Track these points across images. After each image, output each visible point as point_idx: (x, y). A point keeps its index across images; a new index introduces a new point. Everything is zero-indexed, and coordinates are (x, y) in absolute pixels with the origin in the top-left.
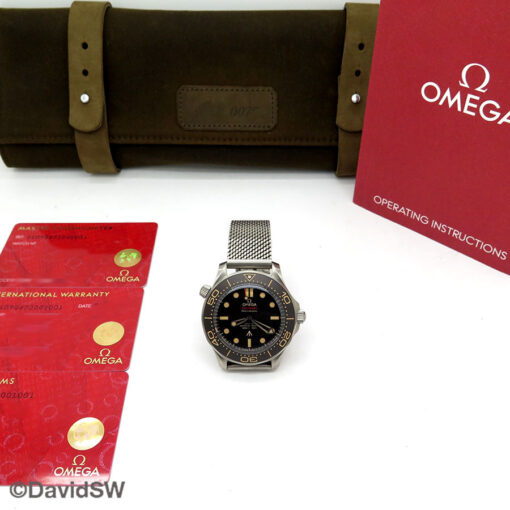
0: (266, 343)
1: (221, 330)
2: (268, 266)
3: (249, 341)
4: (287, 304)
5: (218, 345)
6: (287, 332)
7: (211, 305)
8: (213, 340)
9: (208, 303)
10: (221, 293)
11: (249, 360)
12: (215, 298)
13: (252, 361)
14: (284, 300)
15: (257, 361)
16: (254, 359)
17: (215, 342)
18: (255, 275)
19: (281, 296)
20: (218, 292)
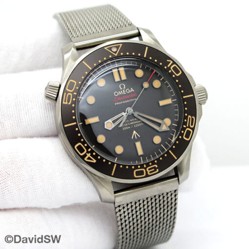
3: (138, 145)
4: (178, 75)
5: (95, 161)
6: (189, 116)
7: (69, 103)
8: (85, 155)
9: (64, 103)
10: (80, 83)
11: (147, 172)
12: (72, 93)
13: (150, 172)
14: (172, 71)
15: (158, 170)
16: (153, 170)
17: (89, 158)
18: (121, 45)
19: (167, 67)
20: (75, 82)
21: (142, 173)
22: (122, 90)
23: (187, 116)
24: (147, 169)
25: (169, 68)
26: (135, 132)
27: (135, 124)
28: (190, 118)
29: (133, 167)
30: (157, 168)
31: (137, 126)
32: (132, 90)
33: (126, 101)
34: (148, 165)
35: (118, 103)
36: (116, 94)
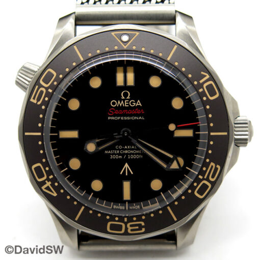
0: (164, 189)
1: (63, 161)
2: (170, 20)
3: (127, 186)
4: (212, 98)
5: (55, 194)
6: (212, 164)
7: (39, 103)
8: (44, 183)
9: (32, 100)
10: (61, 76)
11: (126, 228)
12: (47, 89)
13: (132, 230)
14: (204, 91)
15: (143, 230)
16: (137, 227)
17: (48, 188)
18: (137, 33)
19: (198, 82)
20: (55, 74)
21: (119, 228)
22: (124, 100)
23: (209, 163)
24: (128, 225)
25: (201, 86)
26: (126, 165)
27: (130, 154)
28: (212, 166)
29: (108, 217)
30: (143, 227)
31: (133, 157)
32: (139, 103)
33: (125, 118)
34: (130, 219)
35: (113, 118)
36: (114, 103)
